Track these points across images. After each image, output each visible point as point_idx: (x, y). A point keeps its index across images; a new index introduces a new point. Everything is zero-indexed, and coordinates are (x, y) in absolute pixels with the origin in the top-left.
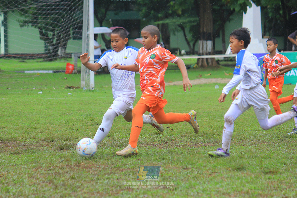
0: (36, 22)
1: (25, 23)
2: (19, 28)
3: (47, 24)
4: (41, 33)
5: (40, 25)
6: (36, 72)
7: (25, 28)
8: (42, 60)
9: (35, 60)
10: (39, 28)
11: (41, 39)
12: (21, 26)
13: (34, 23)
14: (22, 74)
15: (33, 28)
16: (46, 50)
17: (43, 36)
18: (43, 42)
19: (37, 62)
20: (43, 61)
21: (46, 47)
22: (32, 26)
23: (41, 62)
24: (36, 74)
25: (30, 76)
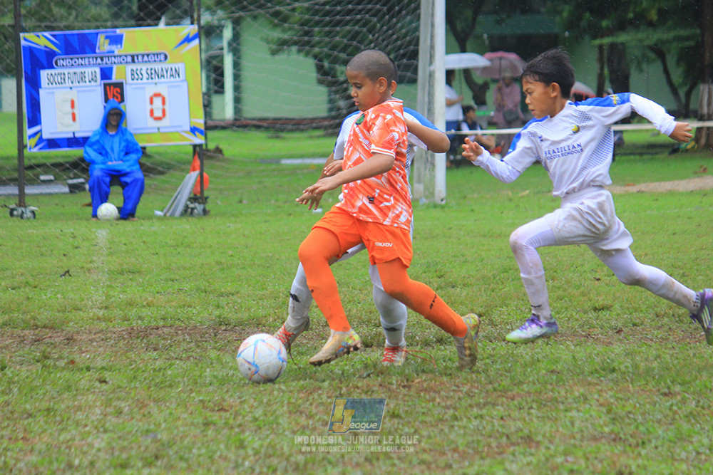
0: (308, 43)
1: (282, 45)
2: (269, 56)
3: (334, 48)
4: (320, 68)
5: (316, 50)
6: (308, 161)
7: (282, 57)
8: (320, 132)
9: (305, 134)
10: (315, 57)
11: (320, 82)
12: (274, 53)
13: (304, 45)
14: (274, 166)
15: (301, 57)
16: (331, 110)
17: (326, 76)
18: (323, 90)
19: (311, 137)
20: (324, 136)
21: (331, 101)
22: (299, 51)
23: (318, 137)
24: (307, 167)
25: (294, 171)
